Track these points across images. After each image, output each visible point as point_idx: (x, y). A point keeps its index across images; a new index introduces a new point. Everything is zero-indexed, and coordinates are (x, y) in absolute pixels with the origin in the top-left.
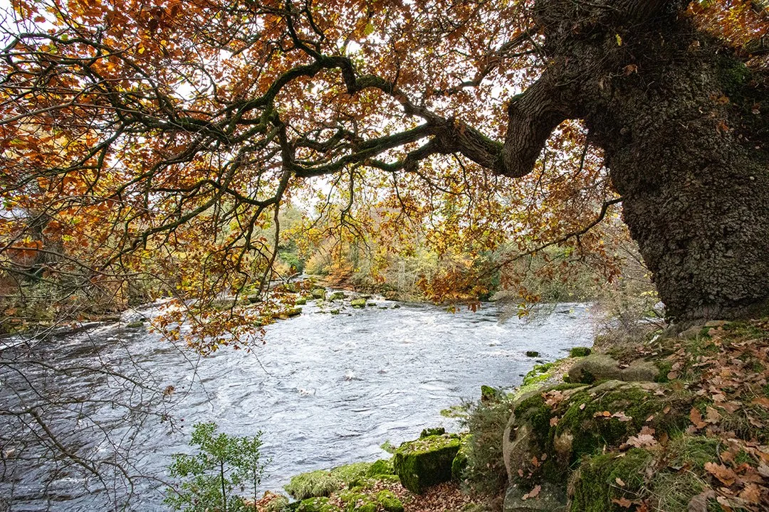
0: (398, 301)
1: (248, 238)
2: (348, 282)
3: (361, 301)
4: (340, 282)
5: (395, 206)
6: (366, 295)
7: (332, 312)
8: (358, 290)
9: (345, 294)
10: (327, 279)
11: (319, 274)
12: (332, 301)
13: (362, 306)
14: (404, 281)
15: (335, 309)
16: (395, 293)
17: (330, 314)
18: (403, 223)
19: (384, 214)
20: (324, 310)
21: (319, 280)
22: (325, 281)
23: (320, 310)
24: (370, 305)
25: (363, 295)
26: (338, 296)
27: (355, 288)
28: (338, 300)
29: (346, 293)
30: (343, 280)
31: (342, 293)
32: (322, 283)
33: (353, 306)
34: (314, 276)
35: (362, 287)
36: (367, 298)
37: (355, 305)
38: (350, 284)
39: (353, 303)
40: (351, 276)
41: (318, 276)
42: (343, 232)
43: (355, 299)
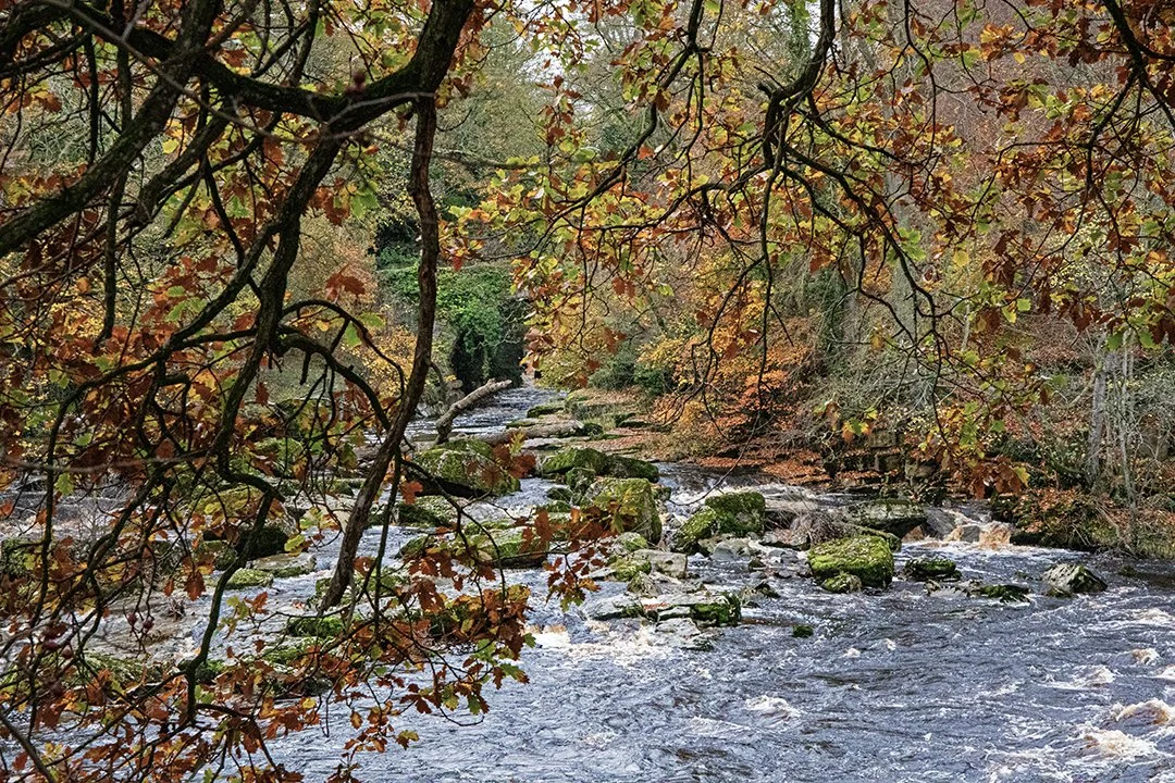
0: (1092, 548)
1: (273, 288)
2: (787, 432)
3: (868, 550)
4: (740, 435)
5: (1085, 53)
6: (897, 512)
7: (697, 614)
8: (849, 480)
9: (772, 504)
10: (662, 414)
11: (623, 380)
12: (693, 548)
13: (874, 579)
14: (1127, 432)
15: (715, 595)
16: (1070, 499)
17: (688, 628)
18: (1131, 147)
19: (1015, 102)
20: (649, 602)
21: (619, 421)
22: (657, 429)
23: (625, 600)
24: (922, 573)
25: (879, 513)
26: (733, 517)
27: (832, 469)
28: (731, 542)
29: (774, 495)
30: (762, 419)
31: (756, 502)
32: (633, 438)
33: (822, 575)
34: (591, 396)
35: (868, 461)
36: (900, 528)
37: (829, 573)
38: (800, 443)
39: (822, 558)
40: (804, 395)
41: (611, 398)
42: (777, 205)
43: (831, 533)
